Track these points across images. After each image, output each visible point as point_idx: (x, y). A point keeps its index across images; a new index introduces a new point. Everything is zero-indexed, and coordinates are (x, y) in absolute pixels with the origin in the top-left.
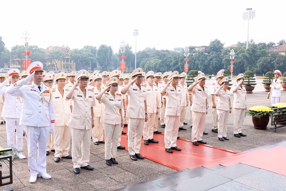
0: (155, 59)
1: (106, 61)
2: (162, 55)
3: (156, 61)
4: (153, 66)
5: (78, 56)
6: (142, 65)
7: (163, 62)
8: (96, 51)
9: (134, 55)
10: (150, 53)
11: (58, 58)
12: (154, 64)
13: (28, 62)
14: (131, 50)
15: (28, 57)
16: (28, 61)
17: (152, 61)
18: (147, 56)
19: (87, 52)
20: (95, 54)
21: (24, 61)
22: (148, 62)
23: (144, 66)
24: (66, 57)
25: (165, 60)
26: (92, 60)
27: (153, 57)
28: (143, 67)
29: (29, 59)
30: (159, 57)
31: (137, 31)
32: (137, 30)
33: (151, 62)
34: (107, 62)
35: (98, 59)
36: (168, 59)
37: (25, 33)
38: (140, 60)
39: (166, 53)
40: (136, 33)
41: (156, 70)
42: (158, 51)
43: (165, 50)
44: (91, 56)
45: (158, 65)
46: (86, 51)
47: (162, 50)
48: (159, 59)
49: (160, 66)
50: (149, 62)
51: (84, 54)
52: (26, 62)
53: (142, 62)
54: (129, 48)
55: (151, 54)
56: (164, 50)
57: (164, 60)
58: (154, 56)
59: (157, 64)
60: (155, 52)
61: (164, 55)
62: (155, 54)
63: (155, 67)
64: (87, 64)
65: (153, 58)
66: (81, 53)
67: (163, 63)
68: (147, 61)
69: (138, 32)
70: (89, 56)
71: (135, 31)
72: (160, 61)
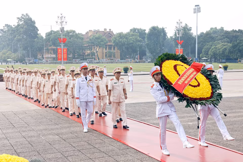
0: (223, 43)
1: (158, 47)
2: (233, 37)
3: (224, 46)
4: (220, 52)
5: (123, 42)
6: (205, 52)
7: (234, 47)
8: (145, 35)
9: (194, 39)
10: (217, 35)
11: (99, 45)
12: (221, 49)
13: (63, 51)
14: (191, 32)
15: (64, 45)
16: (63, 49)
17: (219, 46)
18: (213, 39)
19: (134, 37)
20: (144, 38)
21: (60, 50)
22: (213, 47)
23: (208, 52)
24: (109, 44)
25: (238, 44)
26: (141, 47)
27: (220, 40)
28: (207, 54)
29: (66, 48)
30: (228, 40)
31: (198, 7)
32: (198, 6)
33: (217, 46)
34: (159, 49)
35: (147, 45)
36: (241, 43)
37: (60, 16)
38: (202, 44)
39: (238, 34)
40: (197, 9)
41: (225, 58)
42: (227, 32)
43: (237, 30)
44: (140, 41)
45: (227, 51)
46: (133, 35)
47: (233, 30)
48: (228, 42)
49: (230, 52)
50: (215, 48)
51: (131, 39)
52: (61, 51)
53: (206, 47)
54: (188, 29)
55: (217, 37)
56: (235, 30)
57: (236, 43)
58: (222, 39)
59: (225, 49)
60: (223, 34)
61: (236, 37)
62: (223, 35)
63: (223, 54)
64: (135, 51)
65: (220, 42)
66: (127, 38)
67: (234, 48)
68: (211, 46)
69: (200, 8)
70: (136, 41)
71: (196, 7)
72: (231, 45)
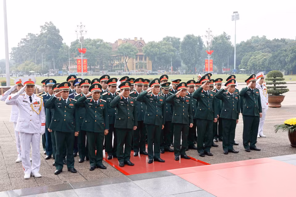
0: (263, 54)
1: (194, 58)
2: (275, 46)
3: (264, 56)
4: (259, 63)
5: (155, 52)
6: (244, 62)
7: (274, 57)
8: (179, 44)
9: (232, 48)
10: (257, 45)
11: (128, 55)
12: (262, 60)
13: (83, 62)
14: (230, 41)
15: (84, 55)
16: (83, 60)
17: (258, 56)
18: (253, 48)
19: (167, 46)
20: (178, 48)
21: (79, 61)
22: (252, 58)
23: (247, 63)
24: (139, 54)
25: (278, 54)
26: (174, 57)
27: (261, 49)
28: (246, 65)
29: (85, 58)
30: (269, 49)
31: (237, 14)
32: (237, 12)
33: (257, 57)
34: (195, 59)
35: (182, 55)
36: (282, 53)
37: (80, 25)
38: (242, 54)
39: (280, 43)
40: (236, 16)
41: (265, 69)
42: (268, 42)
43: (280, 39)
44: (173, 51)
45: (267, 62)
46: (165, 44)
47: (275, 39)
48: (269, 52)
49: (270, 63)
50: (254, 58)
51: (163, 48)
53: (245, 57)
54: (226, 37)
55: (257, 46)
56: (278, 39)
57: (276, 53)
58: (263, 49)
59: (265, 59)
60: (264, 43)
61: (278, 46)
62: (264, 45)
63: (263, 65)
64: (167, 62)
65: (260, 51)
66: (159, 48)
67: (275, 59)
68: (251, 56)
69: (238, 15)
70: (169, 51)
71: (235, 14)
72: (270, 55)
